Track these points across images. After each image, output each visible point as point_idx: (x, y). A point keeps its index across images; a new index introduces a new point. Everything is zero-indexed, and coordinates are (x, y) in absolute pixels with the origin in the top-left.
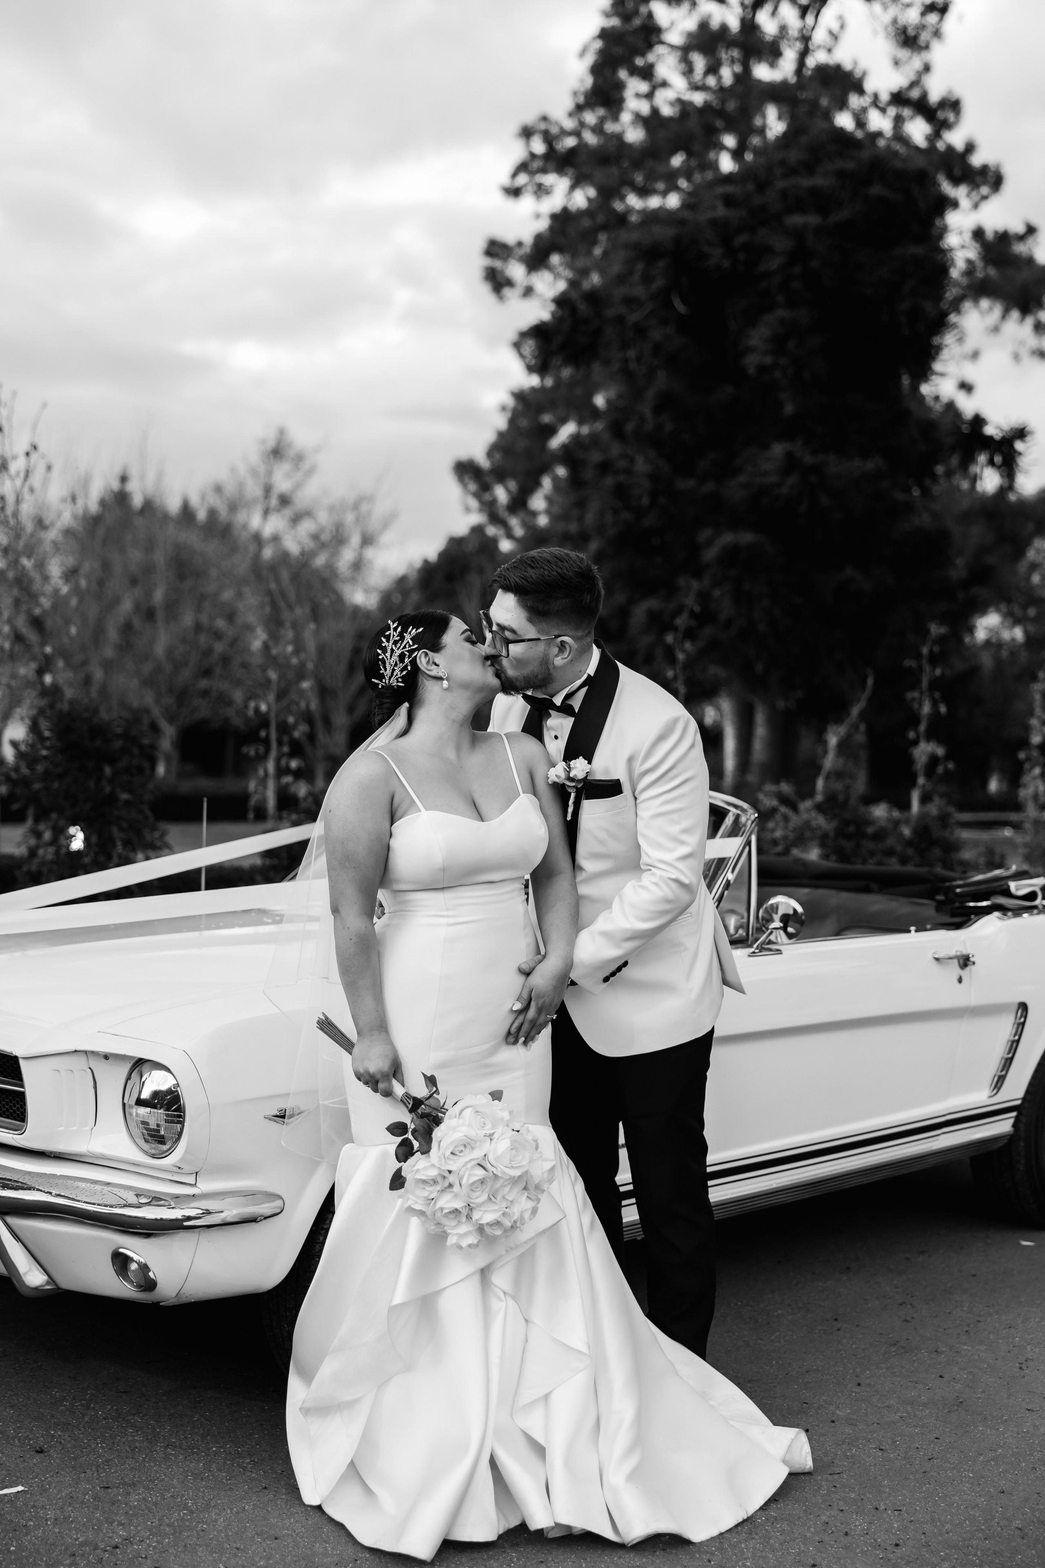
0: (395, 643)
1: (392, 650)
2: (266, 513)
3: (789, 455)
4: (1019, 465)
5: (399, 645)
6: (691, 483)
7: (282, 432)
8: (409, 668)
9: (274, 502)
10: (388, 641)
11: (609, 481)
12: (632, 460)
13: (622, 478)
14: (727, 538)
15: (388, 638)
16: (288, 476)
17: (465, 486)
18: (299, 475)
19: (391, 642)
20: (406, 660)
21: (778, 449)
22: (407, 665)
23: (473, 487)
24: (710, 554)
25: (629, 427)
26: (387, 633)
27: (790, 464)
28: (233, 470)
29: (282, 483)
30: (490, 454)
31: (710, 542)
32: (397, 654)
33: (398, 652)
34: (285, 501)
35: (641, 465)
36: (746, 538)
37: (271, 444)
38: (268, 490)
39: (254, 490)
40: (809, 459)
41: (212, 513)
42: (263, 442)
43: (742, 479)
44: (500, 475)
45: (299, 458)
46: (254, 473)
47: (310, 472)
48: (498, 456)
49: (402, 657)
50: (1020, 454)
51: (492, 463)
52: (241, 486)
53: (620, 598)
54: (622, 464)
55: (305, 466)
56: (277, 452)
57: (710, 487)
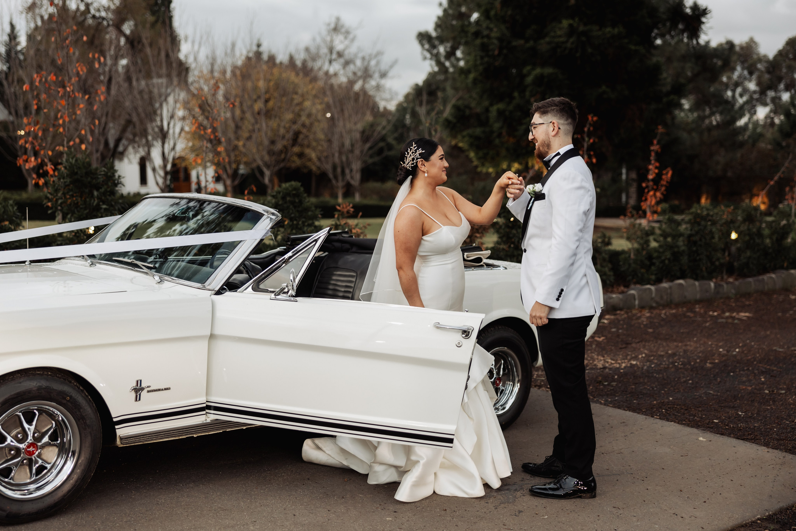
0: (413, 153)
1: (411, 155)
2: (330, 62)
3: (571, 26)
4: (702, 29)
5: (413, 154)
6: (521, 42)
7: (338, 19)
8: (415, 164)
9: (334, 56)
10: (410, 151)
11: (478, 42)
12: (491, 30)
13: (485, 40)
14: (538, 71)
15: (411, 149)
16: (342, 42)
17: (422, 45)
18: (347, 42)
19: (411, 152)
20: (414, 161)
21: (565, 23)
22: (414, 163)
23: (427, 46)
24: (529, 80)
25: (492, 13)
26: (411, 147)
27: (572, 31)
28: (314, 40)
29: (339, 46)
30: (436, 30)
31: (529, 73)
32: (412, 157)
33: (413, 157)
34: (340, 55)
35: (495, 34)
36: (548, 71)
37: (333, 26)
38: (331, 50)
39: (324, 50)
40: (581, 28)
41: (304, 62)
42: (329, 24)
43: (547, 39)
44: (441, 40)
45: (347, 33)
46: (324, 41)
47: (353, 40)
48: (439, 30)
49: (413, 159)
50: (704, 23)
51: (437, 33)
52: (318, 48)
53: (486, 103)
54: (486, 33)
55: (351, 36)
56: (336, 29)
57: (531, 43)
